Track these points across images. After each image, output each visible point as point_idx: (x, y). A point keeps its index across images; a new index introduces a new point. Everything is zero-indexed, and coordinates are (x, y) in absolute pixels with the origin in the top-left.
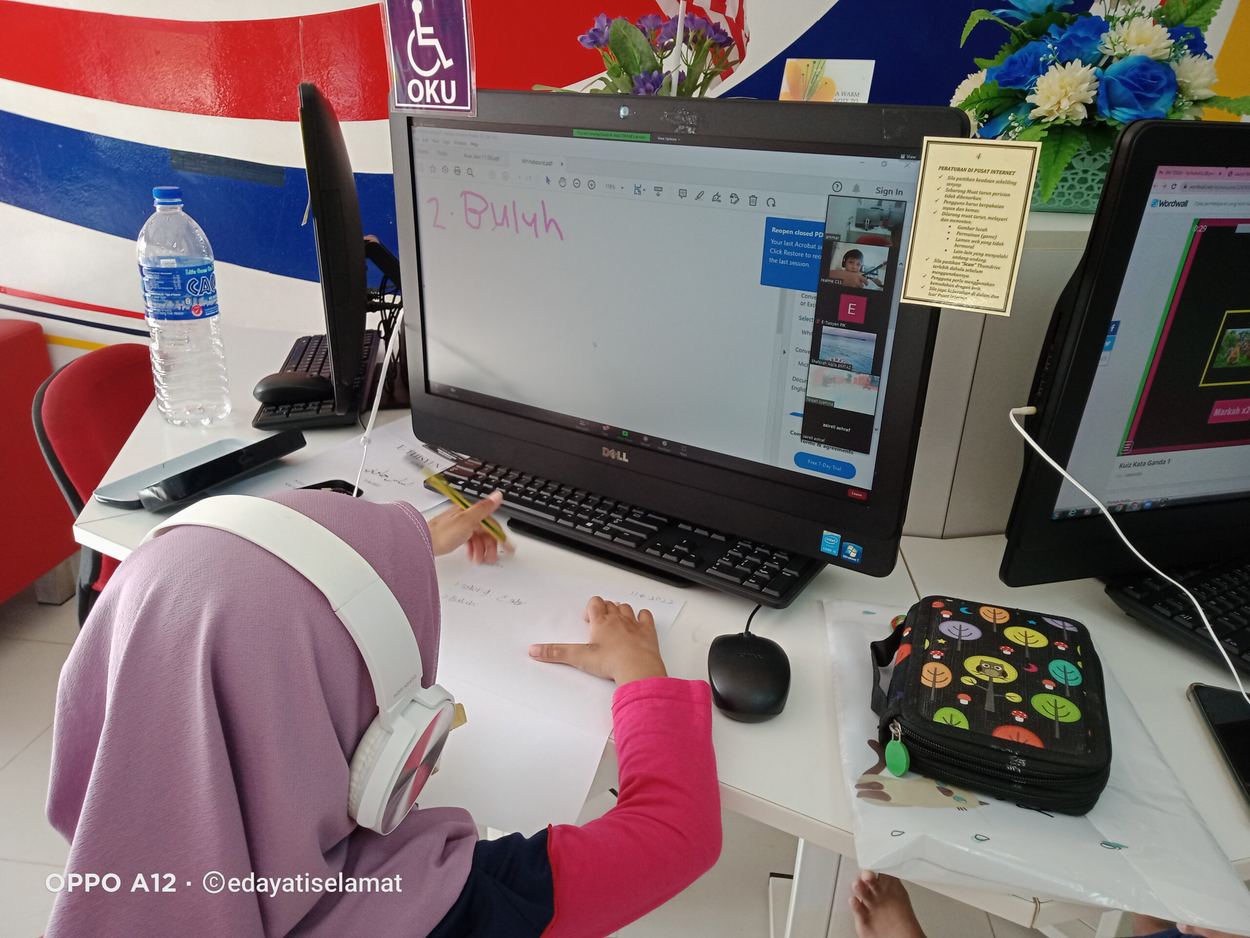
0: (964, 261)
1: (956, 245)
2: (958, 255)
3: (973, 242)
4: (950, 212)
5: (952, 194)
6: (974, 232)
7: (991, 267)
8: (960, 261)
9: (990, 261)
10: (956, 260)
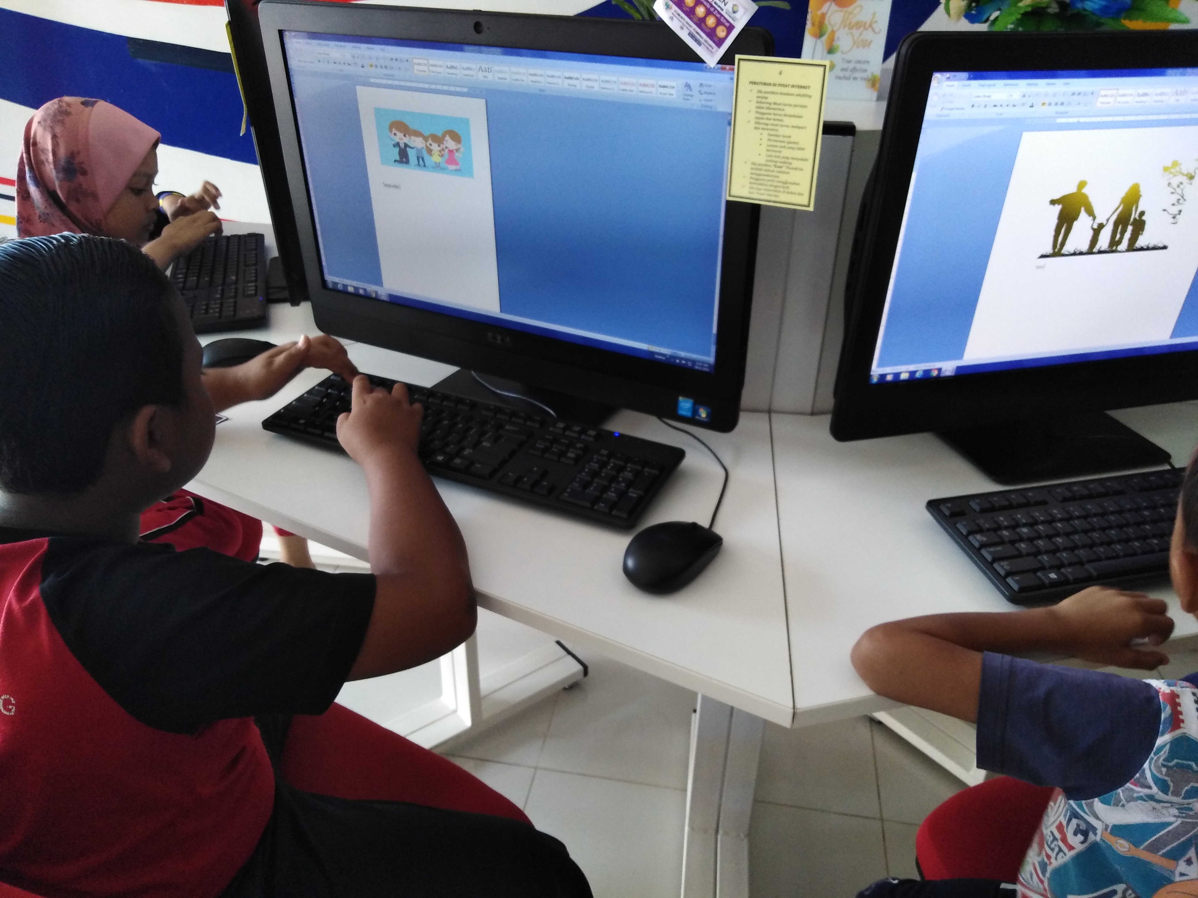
0: (774, 164)
1: (769, 150)
2: (770, 159)
3: (781, 147)
4: (762, 121)
5: (762, 105)
6: (781, 139)
7: (796, 169)
8: (772, 164)
9: (795, 164)
10: (769, 163)
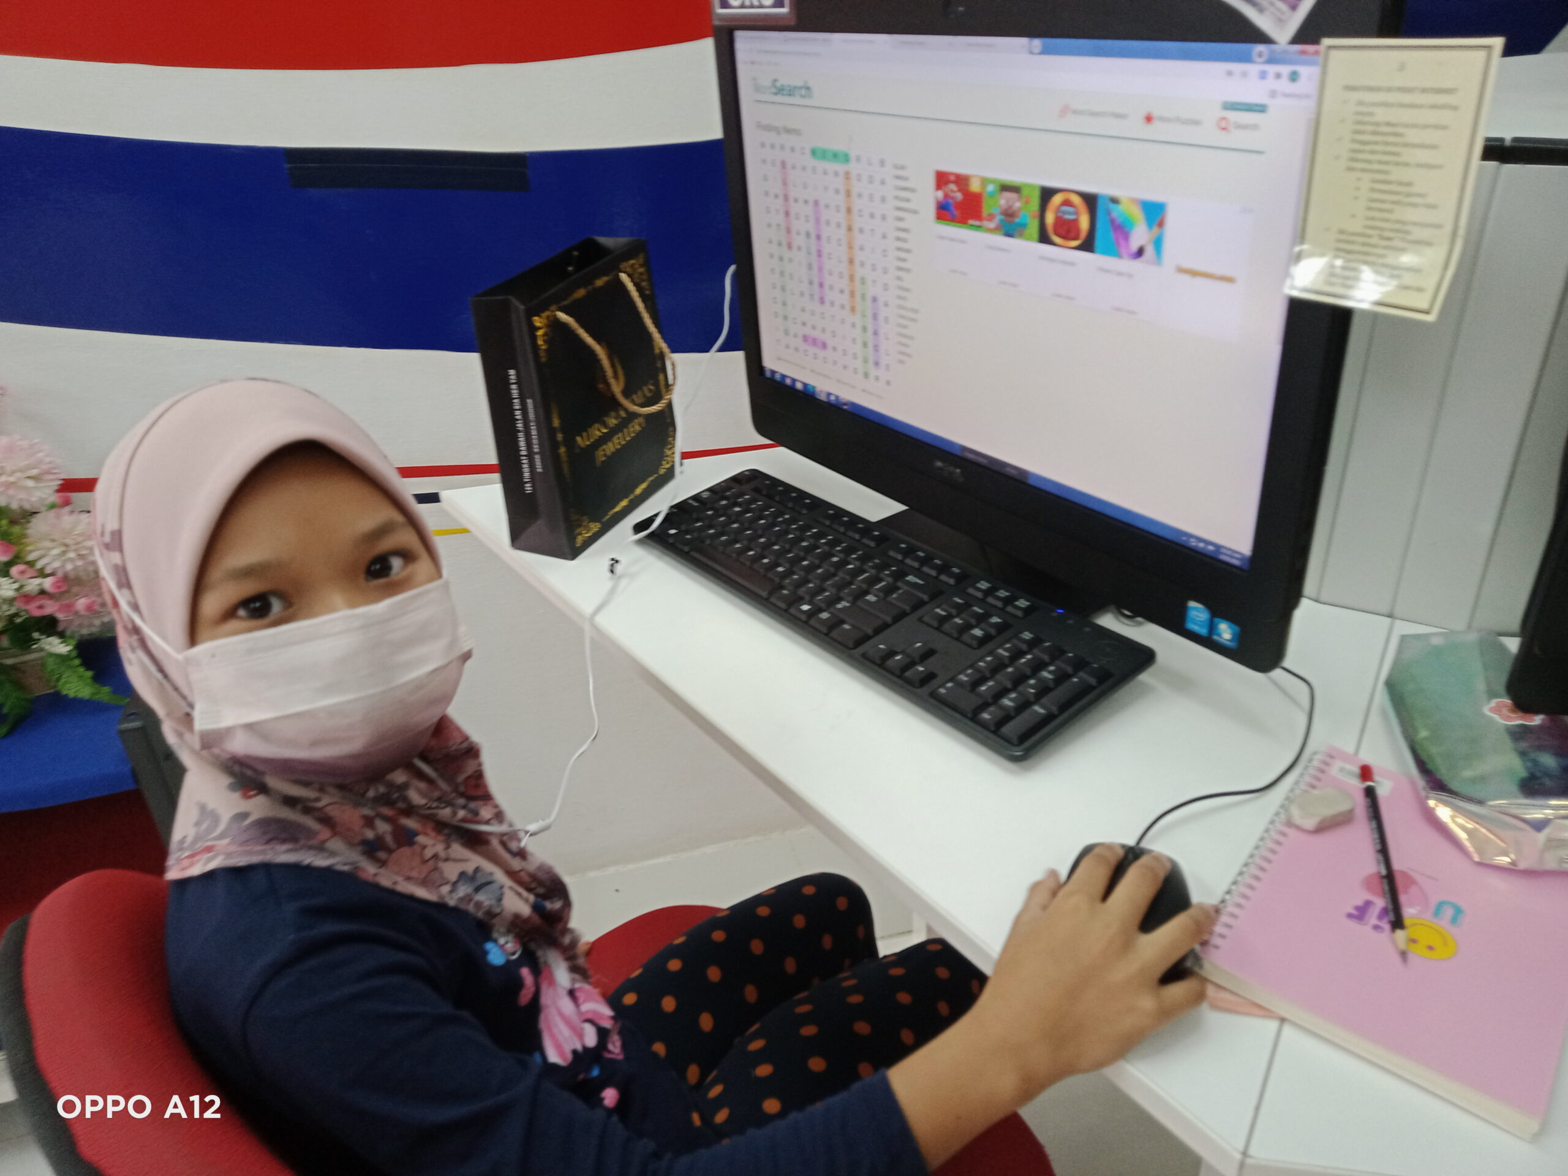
1: (1369, 209)
2: (1370, 223)
3: (1394, 203)
4: (1361, 156)
5: (1361, 128)
